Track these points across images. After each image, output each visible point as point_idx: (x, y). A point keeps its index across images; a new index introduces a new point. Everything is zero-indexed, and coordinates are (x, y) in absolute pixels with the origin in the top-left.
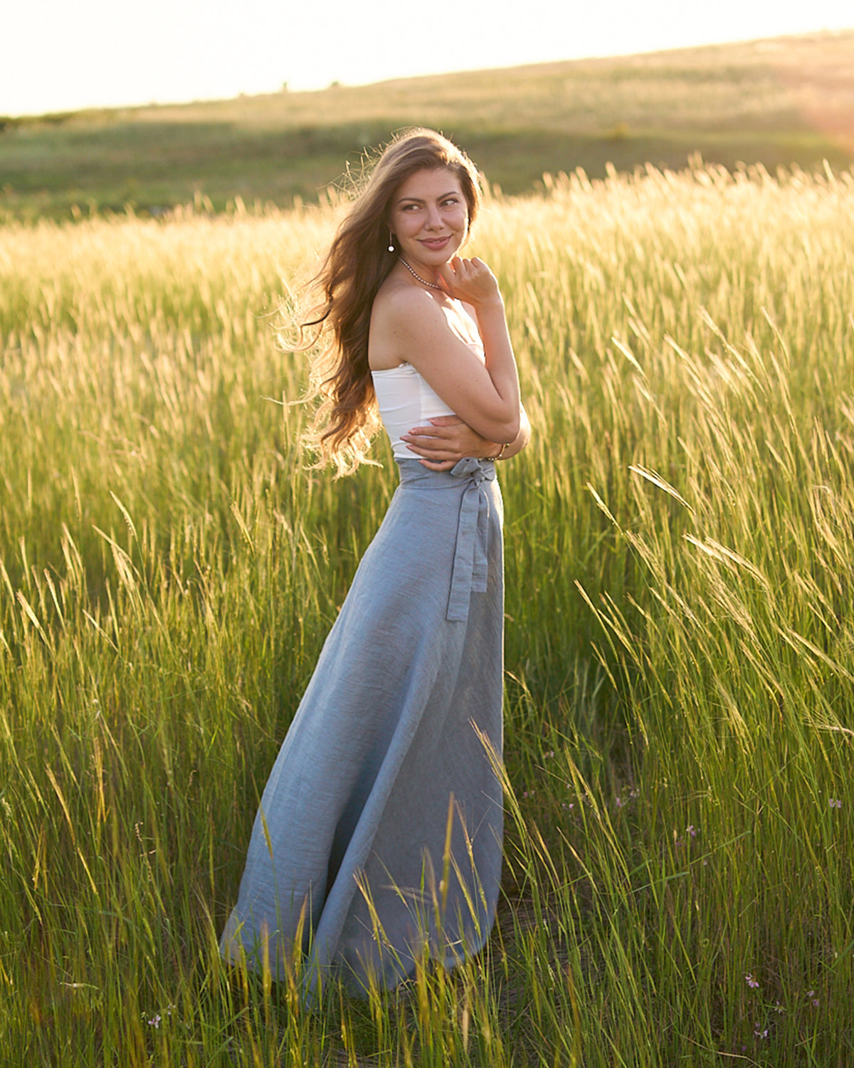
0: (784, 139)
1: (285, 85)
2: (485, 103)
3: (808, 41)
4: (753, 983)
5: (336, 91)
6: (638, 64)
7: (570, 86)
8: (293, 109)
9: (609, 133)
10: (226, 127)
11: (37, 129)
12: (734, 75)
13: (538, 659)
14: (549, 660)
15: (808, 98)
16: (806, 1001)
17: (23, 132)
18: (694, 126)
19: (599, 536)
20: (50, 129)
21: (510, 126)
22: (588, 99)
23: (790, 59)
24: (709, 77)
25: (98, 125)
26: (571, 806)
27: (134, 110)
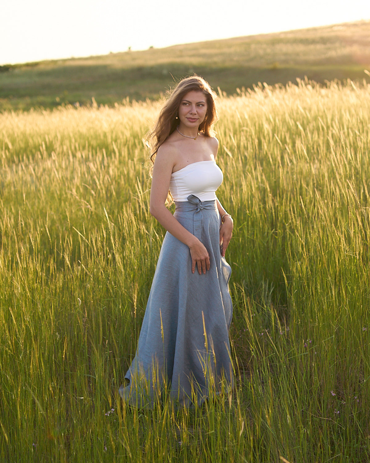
0: (346, 68)
1: (130, 48)
2: (216, 55)
3: (355, 25)
4: (333, 394)
5: (152, 51)
6: (282, 36)
7: (253, 46)
8: (134, 59)
9: (271, 66)
10: (105, 67)
11: (24, 69)
12: (324, 41)
13: (248, 280)
14: (252, 281)
15: (356, 50)
16: (354, 399)
17: (17, 71)
18: (306, 63)
19: (271, 232)
20: (29, 69)
21: (228, 64)
22: (261, 52)
23: (348, 33)
24: (313, 42)
25: (50, 67)
26: (262, 334)
27: (64, 61)
